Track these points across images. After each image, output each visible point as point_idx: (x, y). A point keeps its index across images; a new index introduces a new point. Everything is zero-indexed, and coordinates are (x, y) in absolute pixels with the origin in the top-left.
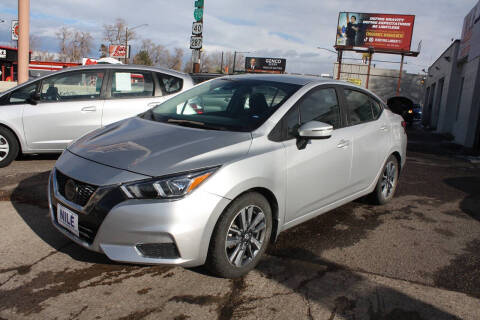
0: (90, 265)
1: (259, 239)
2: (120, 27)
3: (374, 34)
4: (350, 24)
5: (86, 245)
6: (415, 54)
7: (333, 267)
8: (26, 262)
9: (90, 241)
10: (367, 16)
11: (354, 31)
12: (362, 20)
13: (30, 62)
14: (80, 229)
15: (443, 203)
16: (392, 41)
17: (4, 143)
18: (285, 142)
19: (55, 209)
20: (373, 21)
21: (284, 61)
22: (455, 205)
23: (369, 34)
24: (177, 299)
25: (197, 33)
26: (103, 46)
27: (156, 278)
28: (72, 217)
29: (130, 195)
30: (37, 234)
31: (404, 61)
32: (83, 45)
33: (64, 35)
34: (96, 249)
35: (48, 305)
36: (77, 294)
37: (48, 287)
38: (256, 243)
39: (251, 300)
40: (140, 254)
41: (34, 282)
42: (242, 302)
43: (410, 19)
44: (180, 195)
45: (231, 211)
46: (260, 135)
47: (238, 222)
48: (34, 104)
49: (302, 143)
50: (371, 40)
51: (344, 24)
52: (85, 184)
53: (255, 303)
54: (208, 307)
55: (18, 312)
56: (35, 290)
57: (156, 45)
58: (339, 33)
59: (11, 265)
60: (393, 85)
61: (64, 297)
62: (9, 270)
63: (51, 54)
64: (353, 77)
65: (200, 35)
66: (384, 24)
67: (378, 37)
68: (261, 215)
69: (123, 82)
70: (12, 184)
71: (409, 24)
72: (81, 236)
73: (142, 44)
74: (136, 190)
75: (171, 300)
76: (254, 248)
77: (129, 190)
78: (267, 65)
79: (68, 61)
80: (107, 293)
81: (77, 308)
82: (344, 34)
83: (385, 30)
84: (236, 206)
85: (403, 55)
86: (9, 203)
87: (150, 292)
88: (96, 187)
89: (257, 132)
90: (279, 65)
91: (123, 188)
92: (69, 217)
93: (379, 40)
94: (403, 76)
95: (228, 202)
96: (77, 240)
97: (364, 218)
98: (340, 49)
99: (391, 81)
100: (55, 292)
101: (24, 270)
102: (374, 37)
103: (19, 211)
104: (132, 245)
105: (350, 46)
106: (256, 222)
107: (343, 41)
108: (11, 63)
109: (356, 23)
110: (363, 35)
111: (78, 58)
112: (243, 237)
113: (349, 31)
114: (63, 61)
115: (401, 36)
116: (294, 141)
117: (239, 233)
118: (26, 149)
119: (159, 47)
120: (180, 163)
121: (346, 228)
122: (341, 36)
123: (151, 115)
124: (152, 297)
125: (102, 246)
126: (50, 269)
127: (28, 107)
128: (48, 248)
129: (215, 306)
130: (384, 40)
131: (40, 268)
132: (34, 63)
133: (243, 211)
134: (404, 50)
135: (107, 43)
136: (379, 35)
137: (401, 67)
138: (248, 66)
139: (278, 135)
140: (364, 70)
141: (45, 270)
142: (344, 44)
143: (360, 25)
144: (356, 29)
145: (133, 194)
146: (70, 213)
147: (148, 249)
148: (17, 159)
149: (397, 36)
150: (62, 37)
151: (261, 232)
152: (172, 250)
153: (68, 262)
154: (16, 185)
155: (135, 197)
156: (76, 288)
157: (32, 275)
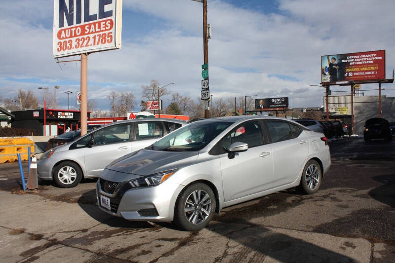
0: (118, 228)
1: (208, 210)
2: (154, 86)
3: (353, 70)
4: (331, 65)
5: (114, 214)
6: (391, 81)
7: (253, 225)
8: (85, 228)
9: (116, 212)
10: (345, 56)
11: (336, 69)
12: (341, 60)
13: (89, 120)
14: (111, 206)
15: (358, 191)
16: (368, 73)
17: (74, 172)
18: (220, 155)
19: (100, 198)
20: (349, 59)
21: (287, 99)
22: (365, 192)
23: (348, 70)
24: (159, 239)
25: (206, 87)
26: (143, 102)
27: (151, 232)
28: (107, 201)
29: (133, 186)
30: (91, 216)
31: (382, 88)
32: (127, 102)
33: (113, 97)
34: (119, 215)
35: (96, 243)
36: (110, 239)
37: (96, 237)
38: (205, 212)
39: (198, 239)
40: (139, 215)
41: (89, 235)
42: (193, 240)
43: (382, 53)
44: (157, 184)
45: (186, 192)
46: (203, 152)
47: (192, 198)
48: (90, 147)
49: (232, 155)
50: (351, 74)
51: (326, 64)
52: (113, 183)
53: (199, 240)
54: (174, 242)
55: (82, 245)
56: (90, 238)
57: (183, 97)
58: (323, 73)
59: (79, 229)
60: (374, 109)
61: (104, 240)
62: (78, 231)
63: (105, 112)
64: (341, 106)
65: (207, 89)
66: (360, 60)
67: (356, 72)
68: (207, 196)
69: (143, 129)
70: (79, 195)
71: (381, 58)
72: (112, 210)
73: (172, 98)
74: (136, 183)
75: (156, 240)
76: (205, 215)
77: (133, 183)
78: (273, 103)
79: (117, 116)
80: (125, 238)
81: (109, 244)
82: (327, 73)
83: (361, 66)
84: (189, 190)
85: (380, 83)
86: (77, 204)
87: (146, 237)
88: (117, 183)
89: (202, 150)
90: (283, 103)
91: (130, 182)
92: (106, 200)
93: (357, 74)
94: (383, 100)
95: (183, 187)
96: (110, 212)
97: (291, 202)
98: (326, 85)
99: (373, 106)
100: (99, 238)
101: (84, 231)
102: (353, 72)
103: (82, 208)
104: (136, 211)
105: (333, 82)
106: (204, 200)
107: (328, 78)
108: (77, 121)
109: (336, 62)
110: (343, 72)
111: (125, 113)
112: (196, 207)
113: (331, 69)
114: (113, 116)
115: (376, 68)
116: (227, 154)
117: (193, 205)
118: (87, 175)
119: (186, 98)
120: (158, 168)
121: (275, 207)
122: (325, 74)
123: (152, 147)
124: (147, 239)
125: (122, 213)
126: (98, 230)
127: (87, 149)
128: (97, 222)
129: (178, 242)
130: (361, 73)
131: (93, 230)
132: (92, 120)
133: (194, 193)
134: (380, 79)
135: (145, 100)
136: (356, 69)
137: (380, 93)
138: (258, 106)
139: (216, 151)
140: (349, 99)
141: (95, 231)
142: (329, 81)
143: (340, 64)
144: (337, 68)
145: (135, 185)
146: (106, 199)
147: (143, 212)
148: (81, 182)
149: (372, 68)
150: (112, 98)
151: (209, 205)
152: (154, 212)
153: (107, 228)
154: (81, 196)
155: (136, 186)
156: (109, 237)
157: (88, 233)
